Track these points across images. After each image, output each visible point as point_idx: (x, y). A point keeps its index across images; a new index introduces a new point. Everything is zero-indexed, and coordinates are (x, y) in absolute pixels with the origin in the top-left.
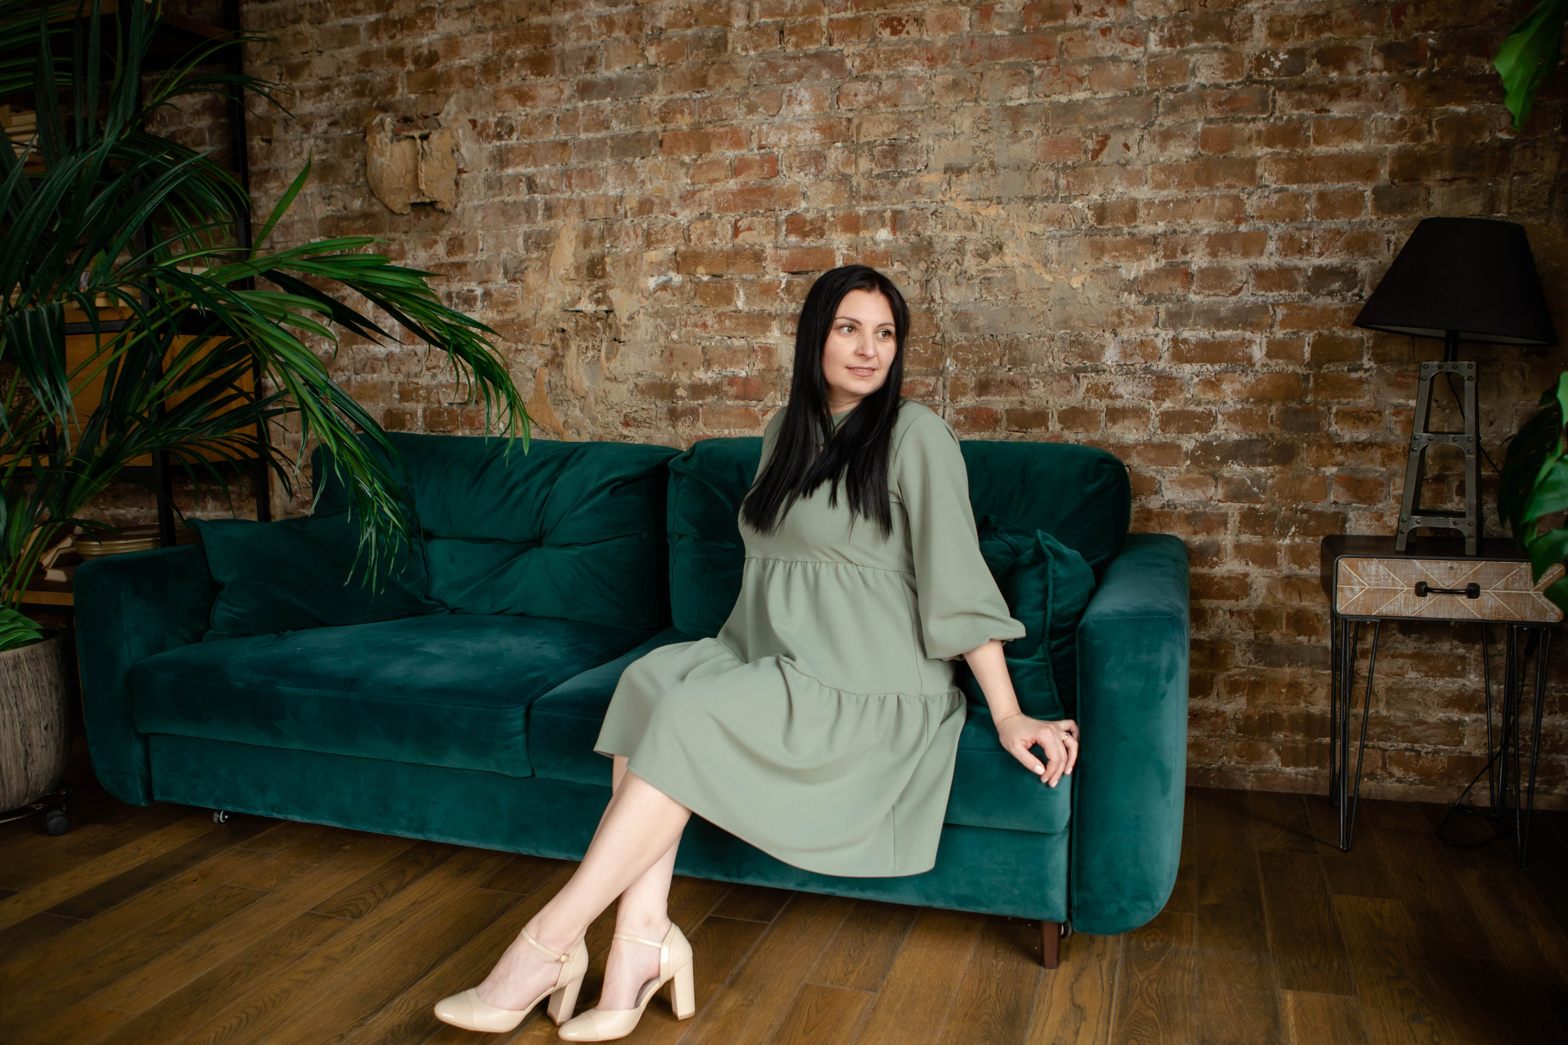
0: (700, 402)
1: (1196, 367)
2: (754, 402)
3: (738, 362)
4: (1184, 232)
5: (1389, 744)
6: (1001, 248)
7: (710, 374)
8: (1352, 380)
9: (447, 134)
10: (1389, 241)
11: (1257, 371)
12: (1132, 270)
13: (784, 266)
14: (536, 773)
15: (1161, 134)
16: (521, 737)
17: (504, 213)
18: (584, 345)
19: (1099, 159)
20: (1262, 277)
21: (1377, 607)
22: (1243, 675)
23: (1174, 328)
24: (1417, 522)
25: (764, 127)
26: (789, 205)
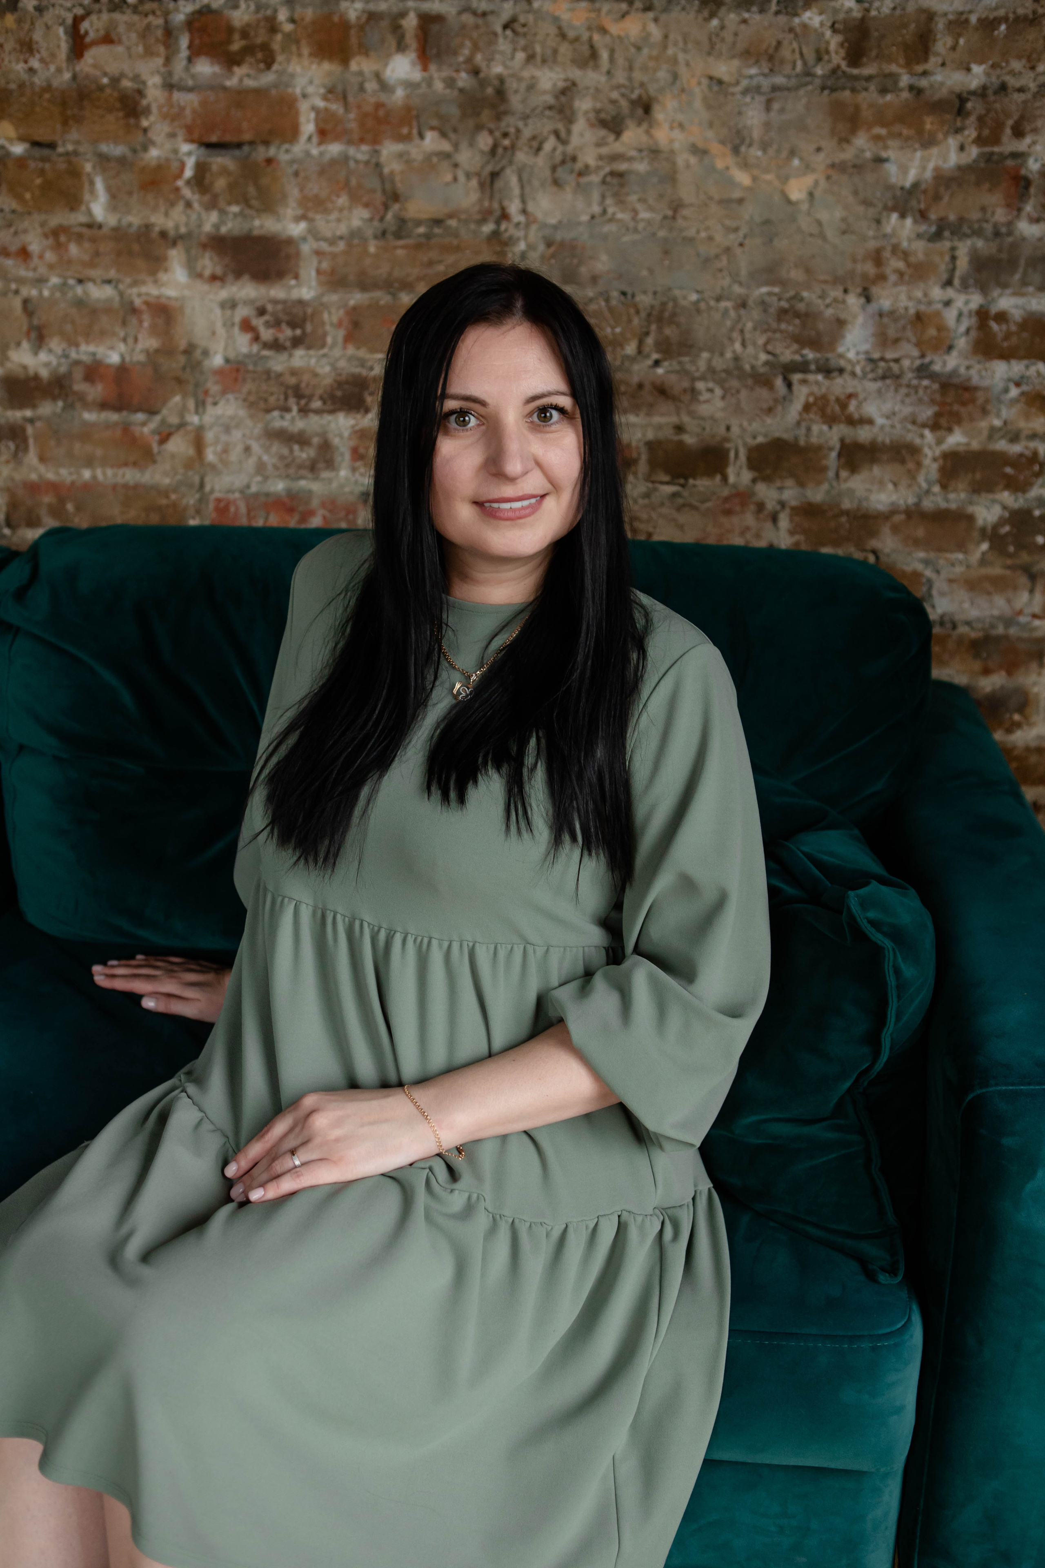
1: (1017, 368)
2: (140, 417)
3: (103, 334)
4: (1021, 90)
6: (648, 109)
7: (43, 356)
12: (911, 166)
13: (189, 129)
23: (984, 289)
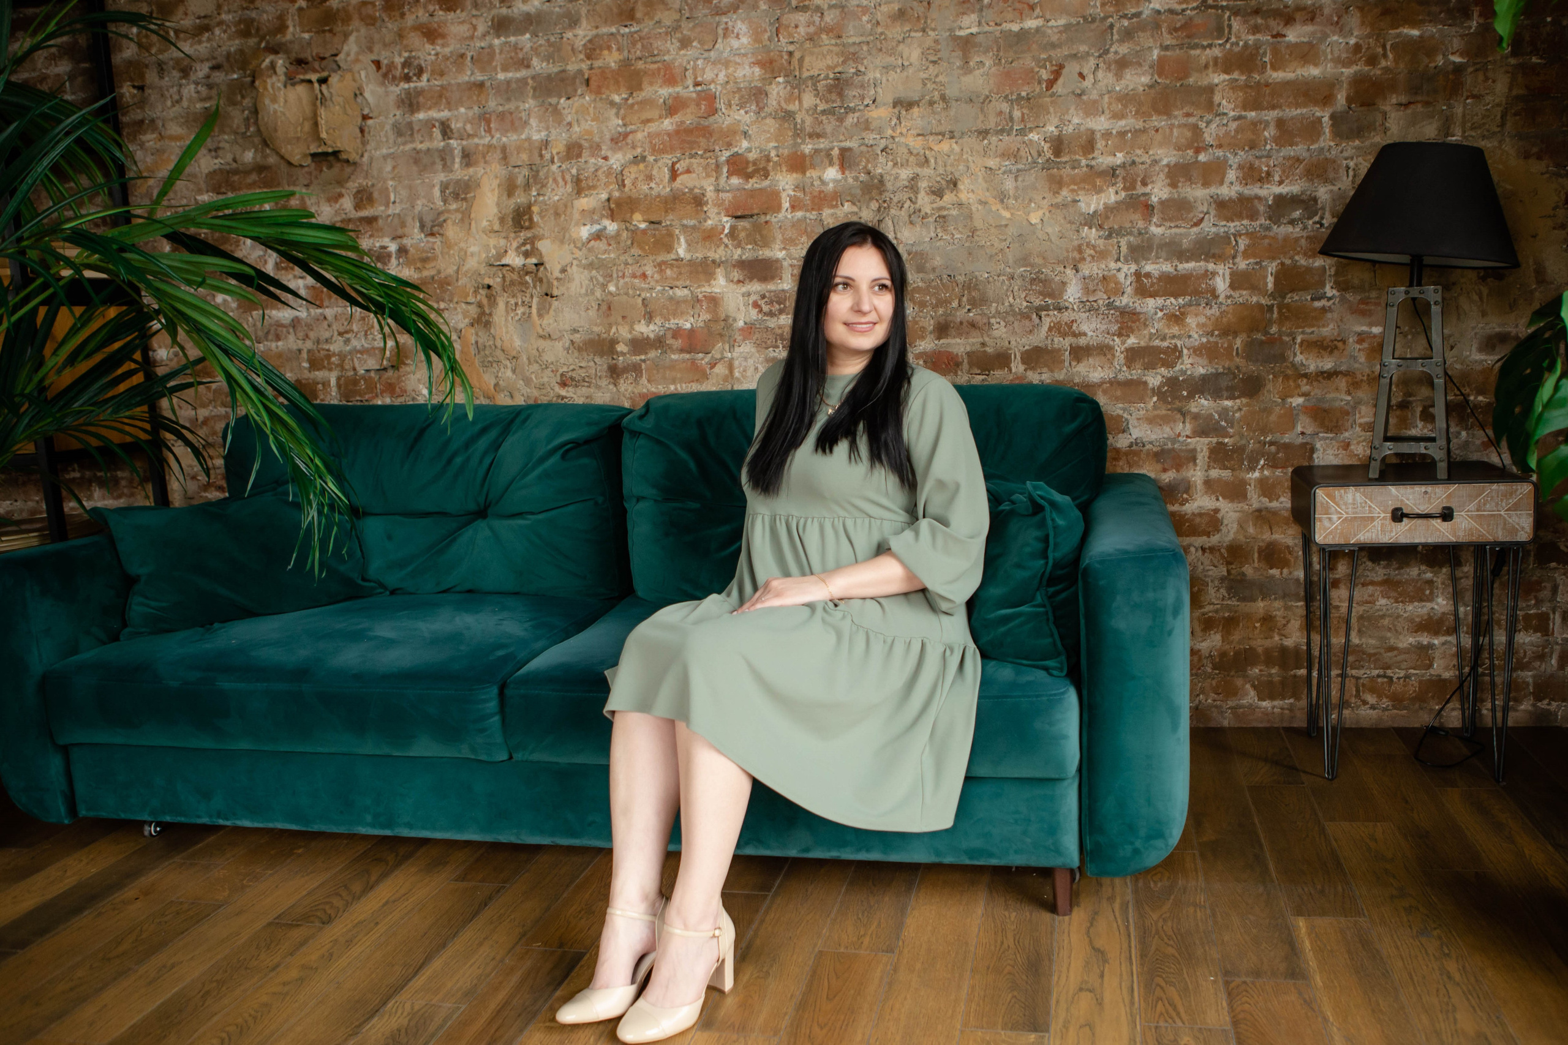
0: (643, 357)
1: (1160, 301)
2: (700, 355)
3: (682, 313)
4: (1143, 163)
5: (1362, 672)
6: (955, 185)
7: (652, 327)
8: (1316, 309)
9: (348, 76)
10: (1348, 168)
11: (1221, 303)
12: (1091, 203)
13: (727, 210)
14: (515, 756)
15: (1117, 62)
16: (496, 719)
17: (416, 161)
18: (512, 301)
19: (1054, 90)
20: (1223, 207)
21: (1355, 535)
22: (1216, 611)
23: (1137, 262)
24: (1389, 449)
25: (700, 62)
26: (729, 145)
